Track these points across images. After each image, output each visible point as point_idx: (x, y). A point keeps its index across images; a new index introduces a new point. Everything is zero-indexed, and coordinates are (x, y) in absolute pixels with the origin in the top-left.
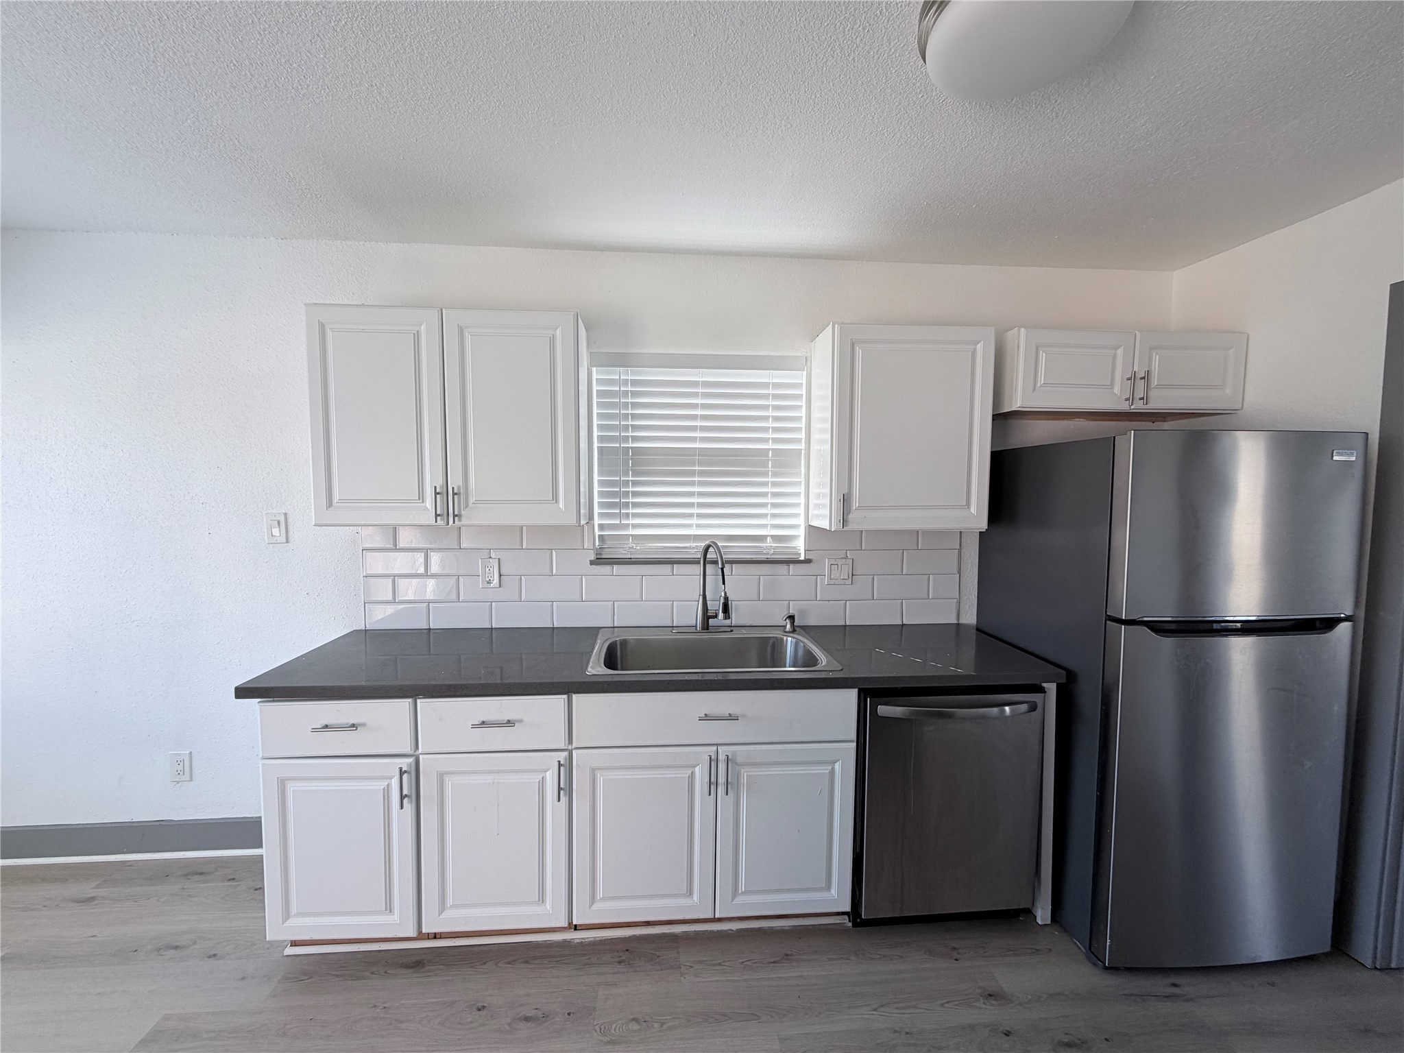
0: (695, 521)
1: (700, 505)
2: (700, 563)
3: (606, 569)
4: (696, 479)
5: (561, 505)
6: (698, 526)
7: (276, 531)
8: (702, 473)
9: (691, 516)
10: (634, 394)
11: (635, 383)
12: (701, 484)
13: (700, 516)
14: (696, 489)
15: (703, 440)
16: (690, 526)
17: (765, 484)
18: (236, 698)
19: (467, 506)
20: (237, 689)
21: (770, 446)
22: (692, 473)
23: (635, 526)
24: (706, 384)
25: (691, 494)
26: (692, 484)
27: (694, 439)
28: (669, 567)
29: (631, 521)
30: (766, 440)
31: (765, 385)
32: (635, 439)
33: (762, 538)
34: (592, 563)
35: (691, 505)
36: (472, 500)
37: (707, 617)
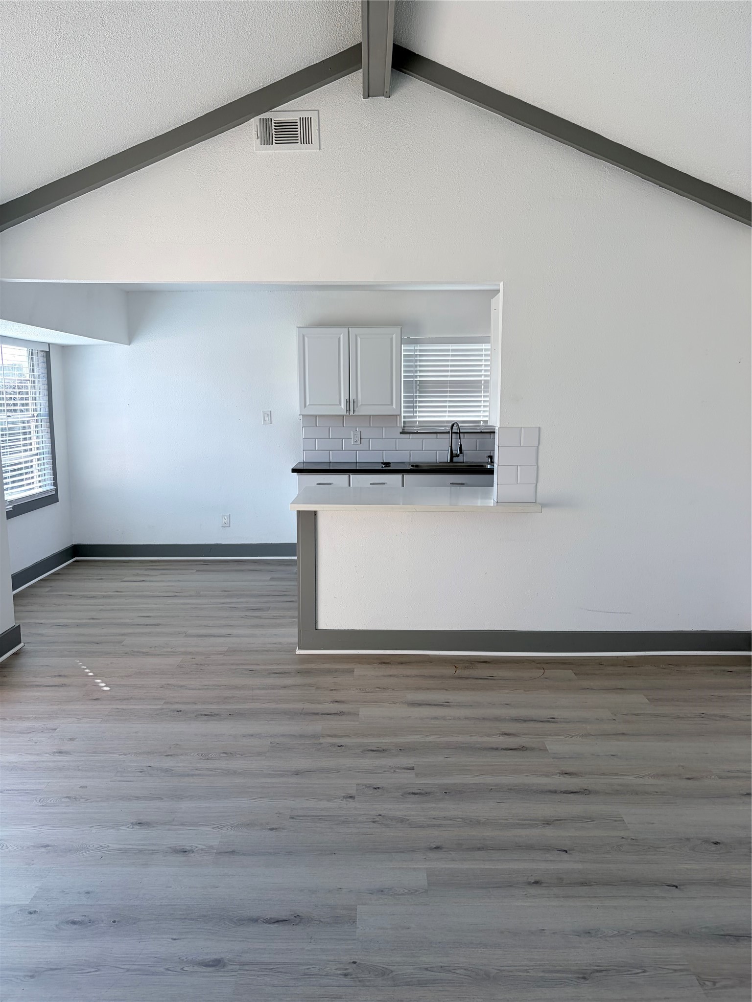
0: (447, 414)
1: (450, 407)
2: (449, 433)
3: (407, 436)
4: (448, 394)
5: (394, 406)
6: (449, 416)
7: (267, 419)
8: (451, 392)
9: (445, 412)
10: (420, 356)
11: (420, 350)
12: (450, 397)
13: (449, 412)
14: (448, 399)
15: (451, 376)
16: (445, 416)
17: (480, 396)
18: (292, 472)
19: (357, 407)
20: (292, 469)
21: (483, 378)
22: (446, 392)
23: (420, 417)
24: (453, 350)
25: (446, 402)
26: (446, 397)
27: (447, 376)
28: (435, 435)
29: (418, 414)
30: (481, 376)
31: (481, 350)
32: (420, 376)
33: (479, 422)
34: (401, 433)
35: (445, 407)
36: (359, 404)
37: (452, 456)
